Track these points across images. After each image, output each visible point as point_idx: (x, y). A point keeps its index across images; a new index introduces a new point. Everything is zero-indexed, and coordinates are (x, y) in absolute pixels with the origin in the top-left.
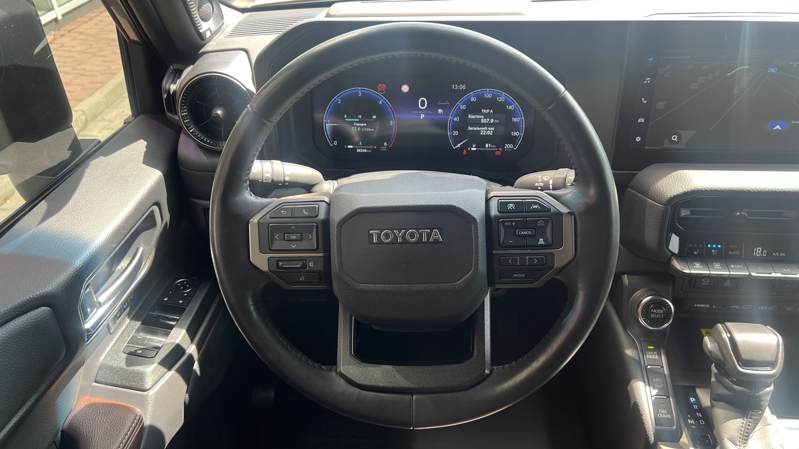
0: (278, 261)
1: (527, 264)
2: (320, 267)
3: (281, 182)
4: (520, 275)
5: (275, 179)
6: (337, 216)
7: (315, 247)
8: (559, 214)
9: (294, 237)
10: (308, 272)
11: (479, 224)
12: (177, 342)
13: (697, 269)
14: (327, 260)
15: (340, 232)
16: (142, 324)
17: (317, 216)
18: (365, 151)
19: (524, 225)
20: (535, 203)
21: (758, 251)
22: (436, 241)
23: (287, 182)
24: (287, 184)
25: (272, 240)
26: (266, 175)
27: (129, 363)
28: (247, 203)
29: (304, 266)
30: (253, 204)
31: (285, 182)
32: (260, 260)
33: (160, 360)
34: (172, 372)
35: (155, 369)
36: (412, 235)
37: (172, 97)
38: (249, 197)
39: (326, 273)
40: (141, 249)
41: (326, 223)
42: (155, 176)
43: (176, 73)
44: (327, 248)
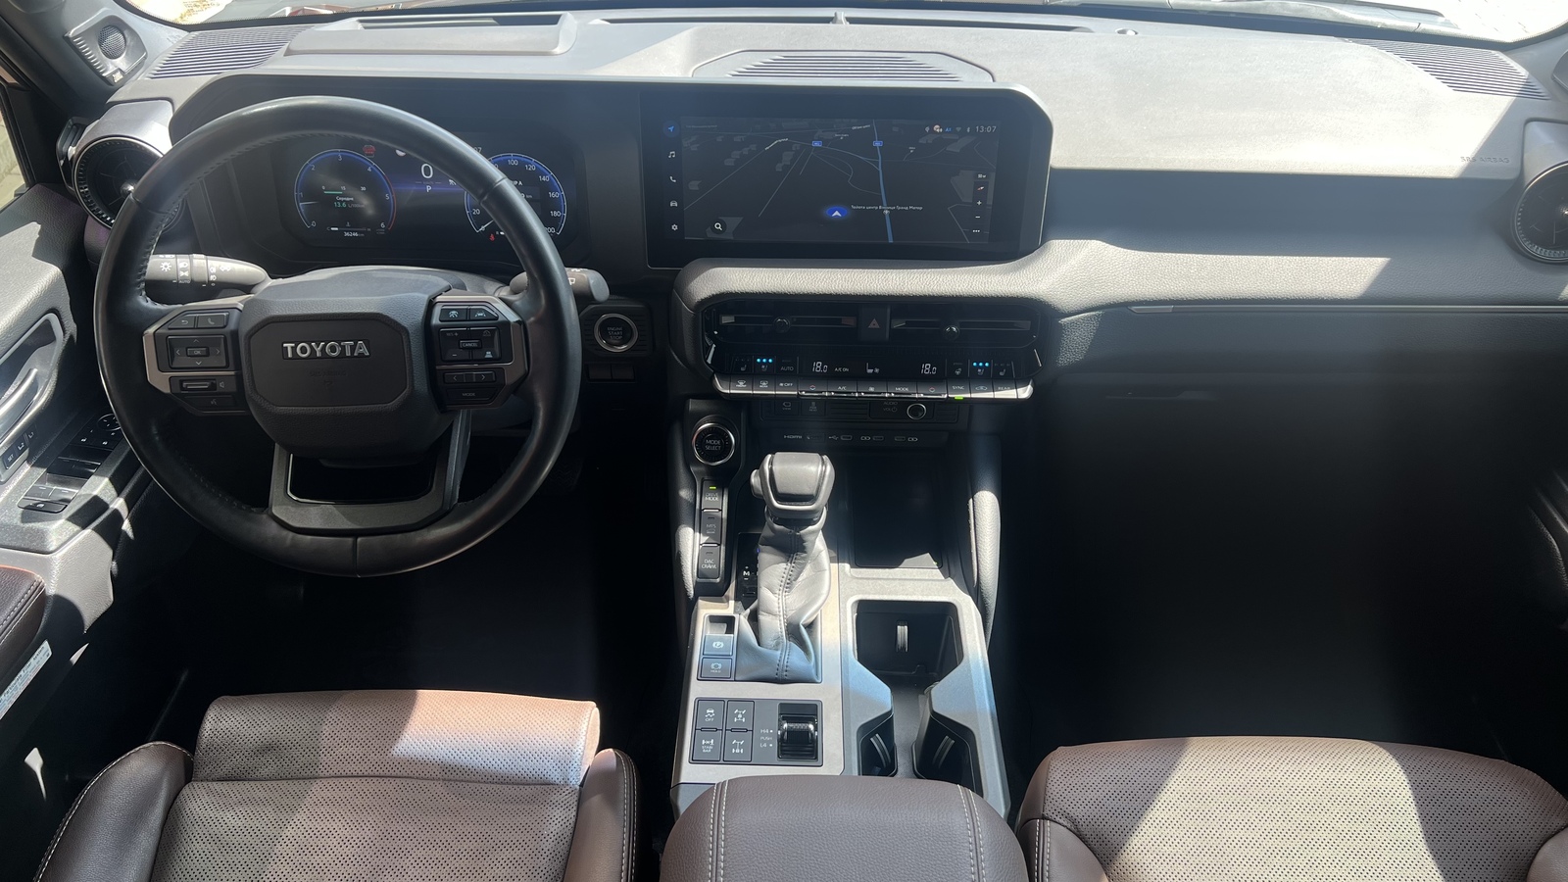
0: (181, 382)
1: (475, 380)
2: (233, 388)
3: (204, 283)
4: (470, 394)
5: (196, 279)
6: (245, 329)
7: (224, 365)
8: (507, 323)
9: (199, 352)
10: (220, 394)
11: (411, 335)
12: (95, 493)
13: (740, 388)
14: (239, 378)
15: (249, 345)
16: (48, 471)
17: (225, 327)
18: (356, 234)
19: (468, 335)
20: (481, 310)
21: (818, 366)
22: (361, 355)
23: (213, 282)
24: (213, 284)
25: (172, 356)
26: (182, 274)
27: (25, 519)
28: (142, 311)
29: (213, 387)
30: (151, 310)
31: (210, 282)
32: (159, 379)
33: (68, 515)
34: (88, 531)
35: (62, 526)
36: (333, 349)
37: (69, 163)
38: (145, 303)
39: (239, 397)
40: (35, 371)
41: (235, 334)
42: (52, 272)
43: (78, 129)
44: (238, 367)
